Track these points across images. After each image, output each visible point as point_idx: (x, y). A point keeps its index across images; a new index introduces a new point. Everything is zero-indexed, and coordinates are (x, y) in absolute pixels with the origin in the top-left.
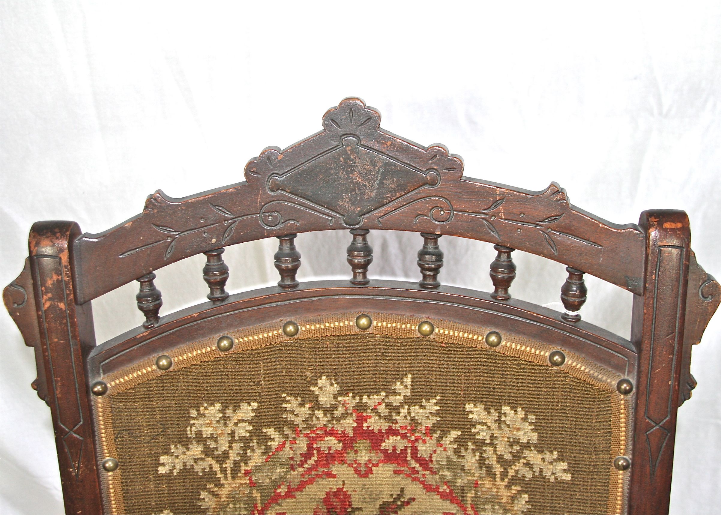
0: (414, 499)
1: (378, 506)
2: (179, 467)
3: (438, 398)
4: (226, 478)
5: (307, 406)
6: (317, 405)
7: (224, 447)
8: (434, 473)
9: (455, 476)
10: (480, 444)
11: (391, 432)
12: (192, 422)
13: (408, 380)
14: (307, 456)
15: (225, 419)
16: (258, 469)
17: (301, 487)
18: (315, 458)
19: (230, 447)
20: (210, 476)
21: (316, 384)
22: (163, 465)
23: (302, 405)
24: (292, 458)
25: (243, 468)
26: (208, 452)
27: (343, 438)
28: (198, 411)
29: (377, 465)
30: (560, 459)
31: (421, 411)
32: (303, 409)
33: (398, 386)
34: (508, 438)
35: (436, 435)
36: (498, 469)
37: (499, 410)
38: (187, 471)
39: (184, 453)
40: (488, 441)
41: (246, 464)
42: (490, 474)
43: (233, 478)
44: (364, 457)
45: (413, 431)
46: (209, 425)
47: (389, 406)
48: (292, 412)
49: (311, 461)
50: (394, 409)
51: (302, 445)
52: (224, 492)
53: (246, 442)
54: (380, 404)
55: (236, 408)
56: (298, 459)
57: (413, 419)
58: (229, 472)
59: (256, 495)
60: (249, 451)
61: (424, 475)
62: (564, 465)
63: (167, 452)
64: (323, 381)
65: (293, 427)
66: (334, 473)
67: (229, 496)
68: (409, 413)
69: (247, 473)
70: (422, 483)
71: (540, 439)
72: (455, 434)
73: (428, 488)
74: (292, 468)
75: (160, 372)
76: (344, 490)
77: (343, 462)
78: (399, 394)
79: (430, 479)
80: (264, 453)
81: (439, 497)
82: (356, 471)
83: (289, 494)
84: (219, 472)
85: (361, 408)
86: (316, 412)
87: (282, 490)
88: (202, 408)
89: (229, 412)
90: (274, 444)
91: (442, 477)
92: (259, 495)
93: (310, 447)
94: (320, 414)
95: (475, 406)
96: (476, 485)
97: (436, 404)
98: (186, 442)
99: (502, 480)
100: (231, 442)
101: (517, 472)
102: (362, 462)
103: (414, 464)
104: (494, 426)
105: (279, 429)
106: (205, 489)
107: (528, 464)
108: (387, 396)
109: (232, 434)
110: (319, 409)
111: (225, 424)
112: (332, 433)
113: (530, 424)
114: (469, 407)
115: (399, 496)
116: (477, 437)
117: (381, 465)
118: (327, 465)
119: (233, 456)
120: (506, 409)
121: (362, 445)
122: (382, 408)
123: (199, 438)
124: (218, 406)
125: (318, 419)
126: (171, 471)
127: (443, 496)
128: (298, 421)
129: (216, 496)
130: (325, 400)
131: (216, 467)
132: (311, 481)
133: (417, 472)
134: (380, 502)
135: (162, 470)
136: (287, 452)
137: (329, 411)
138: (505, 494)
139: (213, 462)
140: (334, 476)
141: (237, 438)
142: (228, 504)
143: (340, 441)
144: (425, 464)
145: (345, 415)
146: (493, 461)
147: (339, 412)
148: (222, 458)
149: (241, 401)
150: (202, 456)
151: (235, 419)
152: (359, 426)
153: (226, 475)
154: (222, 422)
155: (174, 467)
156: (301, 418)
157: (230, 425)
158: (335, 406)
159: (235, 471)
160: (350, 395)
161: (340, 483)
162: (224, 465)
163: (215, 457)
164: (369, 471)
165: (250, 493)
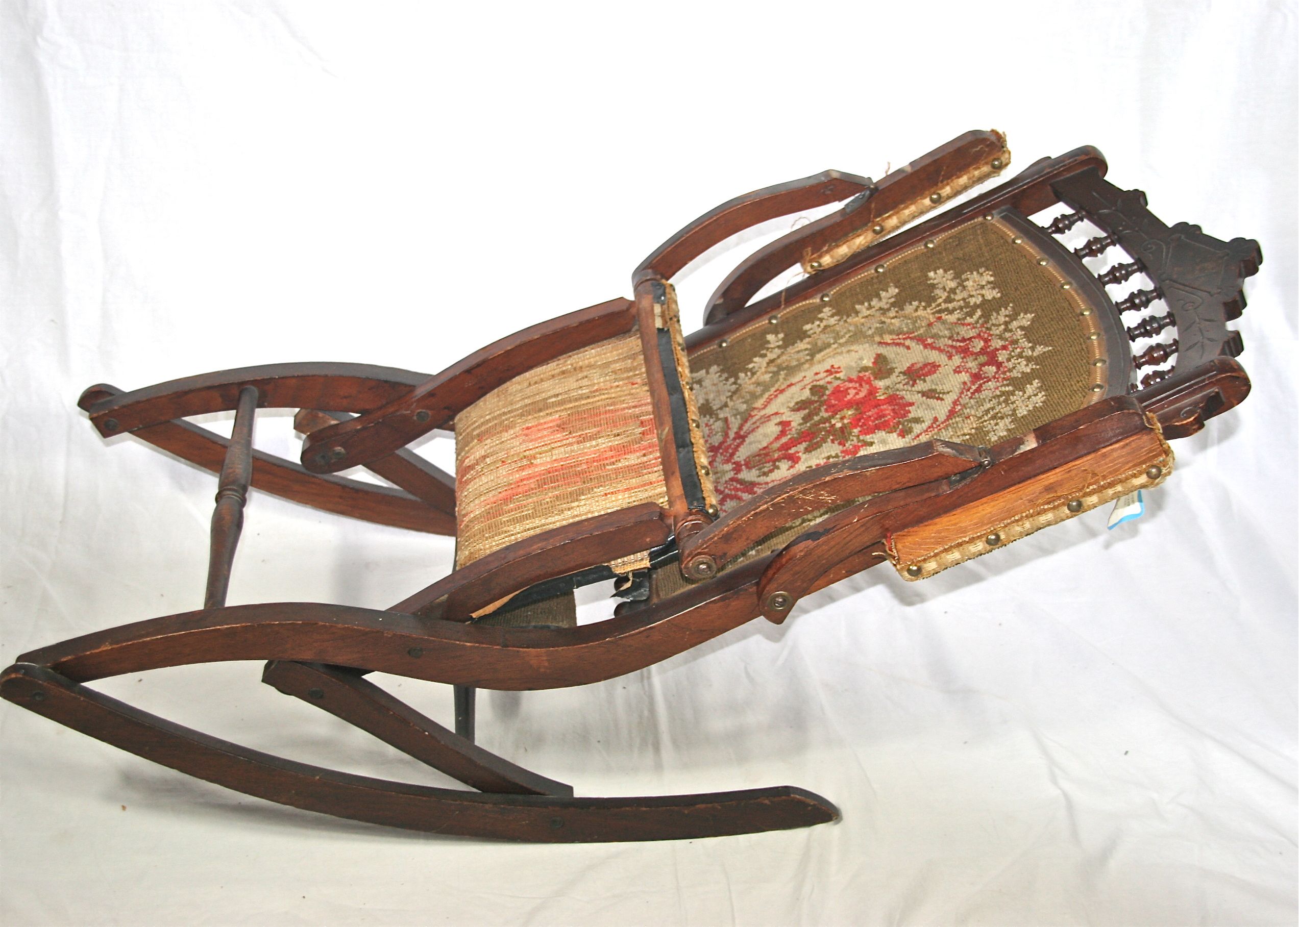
0: (943, 400)
1: (930, 388)
2: (935, 282)
3: (1038, 367)
4: (931, 310)
5: (1006, 319)
6: (1008, 323)
7: (957, 297)
8: (970, 398)
9: (971, 407)
10: (1006, 400)
11: (999, 365)
12: (975, 273)
13: (1047, 349)
14: (963, 340)
15: (983, 287)
16: (944, 322)
17: (935, 348)
18: (962, 344)
19: (958, 301)
20: (931, 300)
21: (1025, 314)
22: (935, 273)
23: (1006, 316)
24: (958, 334)
25: (943, 315)
26: (952, 291)
27: (985, 348)
28: (985, 272)
29: (967, 372)
30: (1008, 430)
31: (1023, 367)
32: (1003, 318)
33: (1040, 348)
34: (1017, 406)
35: (1005, 382)
36: (987, 417)
37: (1040, 392)
38: (933, 286)
39: (947, 279)
40: (1009, 402)
41: (947, 314)
42: (980, 417)
43: (933, 313)
44: (972, 364)
45: (1004, 372)
46: (974, 281)
47: (1021, 352)
48: (999, 315)
49: (958, 344)
50: (1019, 356)
51: (972, 333)
52: (920, 313)
53: (967, 305)
54: (1022, 348)
55: (993, 288)
56: (959, 337)
57: (1014, 367)
58: (937, 309)
59: (922, 330)
60: (958, 311)
61: (966, 395)
62: (1004, 433)
63: (946, 271)
64: (1030, 316)
65: (986, 321)
66: (953, 358)
67: (918, 316)
68: (1019, 363)
69: (940, 318)
70: (959, 397)
71: (1023, 416)
72: (1009, 388)
73: (956, 402)
74: (950, 338)
75: (1010, 241)
76: (940, 368)
77: (964, 357)
78: (1034, 351)
79: (964, 400)
80: (958, 319)
81: (949, 408)
82: (958, 366)
83: (927, 345)
84: (936, 303)
85: (1016, 342)
86: (1003, 325)
87: (929, 341)
88: (987, 272)
89: (989, 286)
90: (969, 320)
91: (968, 402)
93: (971, 338)
94: (1002, 327)
95: (1039, 382)
96: (968, 417)
97: (1032, 369)
98: (957, 276)
99: (977, 423)
100: (964, 299)
101: (989, 424)
102: (967, 366)
103: (974, 387)
104: (1025, 397)
105: (981, 316)
106: (921, 301)
107: (996, 424)
108: (1029, 348)
109: (971, 296)
110: (1006, 325)
111: (976, 290)
112: (986, 341)
113: (1034, 407)
114: (1036, 381)
115: (943, 393)
116: (1011, 397)
117: (968, 374)
118: (958, 352)
119: (950, 306)
120: (1042, 394)
121: (983, 359)
122: (1018, 350)
123: (962, 283)
124: (992, 279)
125: (997, 329)
126: (930, 279)
127: (951, 410)
128: (992, 321)
129: (916, 310)
130: (1015, 324)
131: (940, 300)
132: (942, 350)
133: (968, 391)
134: (934, 387)
135: (931, 274)
136: (963, 329)
137: (1006, 330)
139: (944, 297)
140: (950, 359)
142: (910, 319)
143: (981, 348)
144: (978, 390)
145: (1005, 339)
146: (992, 412)
147: (1007, 335)
148: (948, 300)
149: (999, 288)
150: (948, 289)
151: (984, 292)
152: (998, 350)
153: (935, 308)
154: (979, 287)
155: (935, 279)
156: (994, 322)
157: (978, 292)
158: (1011, 331)
159: (940, 311)
160: (1023, 332)
161: (945, 364)
162: (943, 304)
163: (948, 297)
164: (960, 372)
165: (922, 327)
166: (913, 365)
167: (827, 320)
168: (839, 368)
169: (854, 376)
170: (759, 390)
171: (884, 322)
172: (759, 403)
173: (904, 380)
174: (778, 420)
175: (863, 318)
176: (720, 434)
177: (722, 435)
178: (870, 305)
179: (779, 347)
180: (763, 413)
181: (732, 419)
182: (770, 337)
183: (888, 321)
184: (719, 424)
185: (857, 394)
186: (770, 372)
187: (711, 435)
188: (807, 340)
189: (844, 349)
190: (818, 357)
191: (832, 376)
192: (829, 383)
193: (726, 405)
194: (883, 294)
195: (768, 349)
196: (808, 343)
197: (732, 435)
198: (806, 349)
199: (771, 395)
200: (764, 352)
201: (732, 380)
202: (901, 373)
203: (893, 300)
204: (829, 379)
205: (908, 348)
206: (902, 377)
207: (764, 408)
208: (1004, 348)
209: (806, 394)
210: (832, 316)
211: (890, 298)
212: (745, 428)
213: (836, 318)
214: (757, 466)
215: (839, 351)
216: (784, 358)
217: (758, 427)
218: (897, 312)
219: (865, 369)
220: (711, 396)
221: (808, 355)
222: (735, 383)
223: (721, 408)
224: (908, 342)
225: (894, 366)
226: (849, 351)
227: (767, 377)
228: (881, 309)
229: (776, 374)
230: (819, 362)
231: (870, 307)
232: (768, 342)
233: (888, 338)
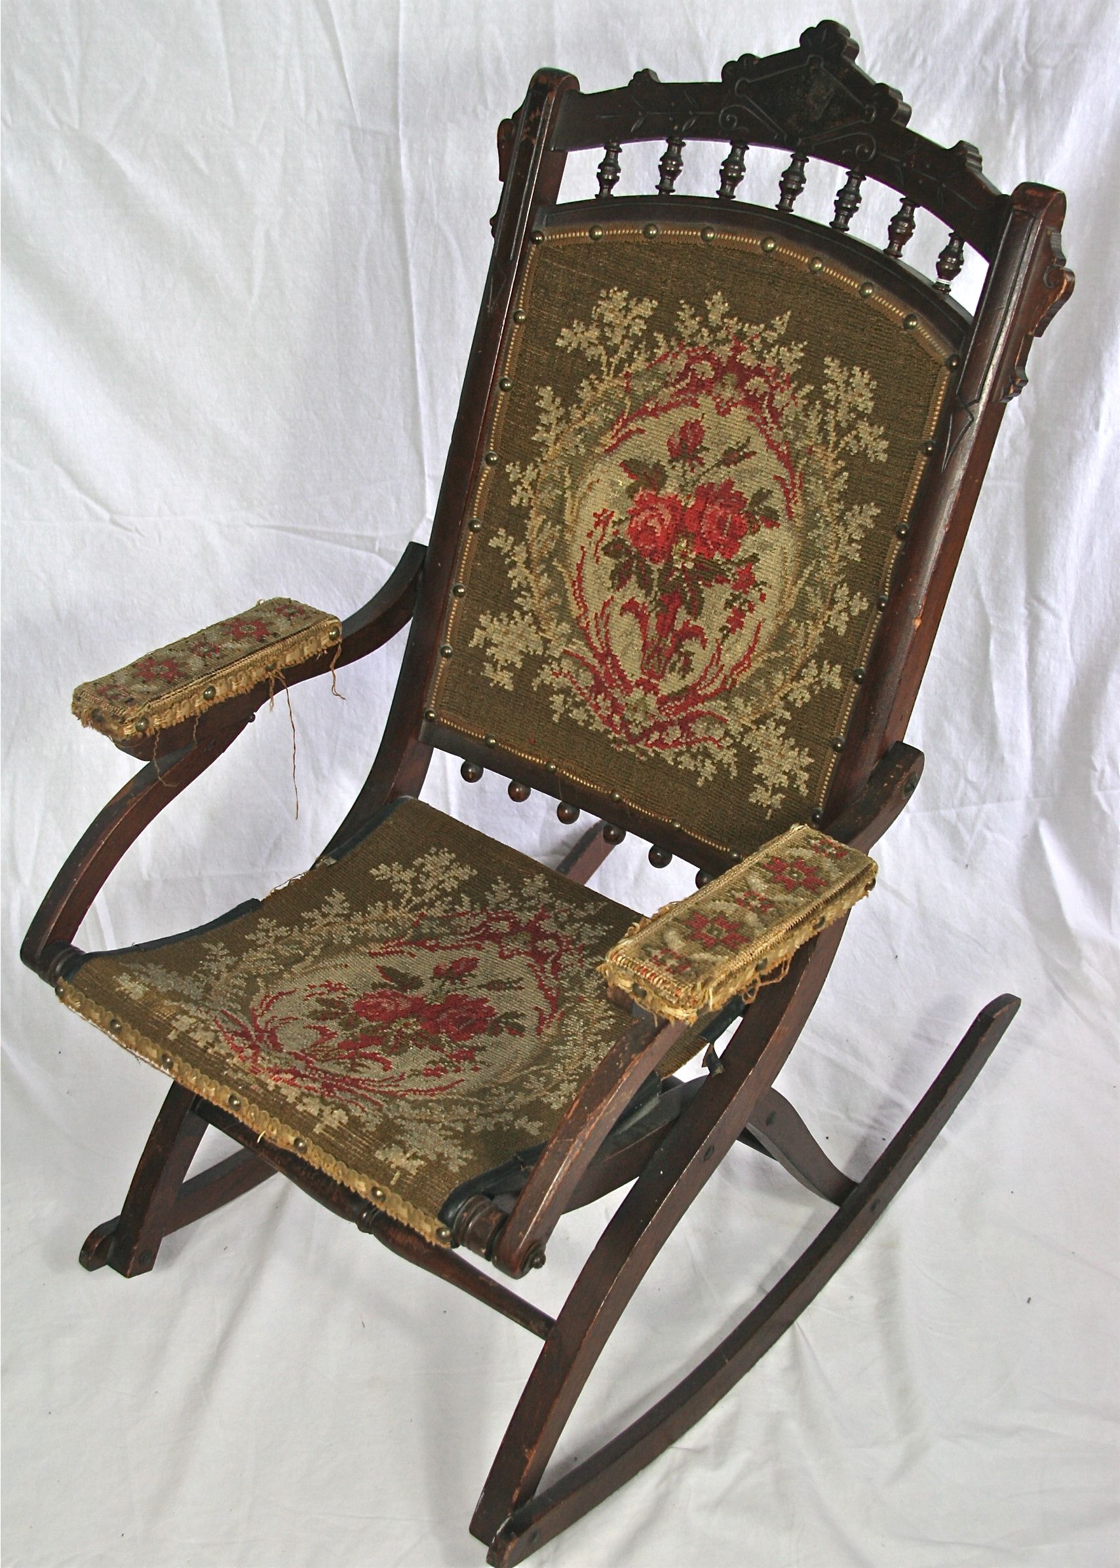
0: (754, 453)
1: (722, 452)
2: (574, 345)
3: (805, 343)
4: (608, 375)
5: (697, 319)
6: (705, 323)
7: (617, 340)
8: (780, 428)
9: (797, 438)
10: (826, 404)
11: (759, 372)
12: (600, 302)
13: (787, 317)
14: (682, 376)
15: (627, 309)
16: (638, 375)
17: (665, 409)
18: (687, 381)
19: (622, 343)
20: (595, 366)
21: (710, 300)
22: (562, 337)
23: (693, 317)
24: (669, 375)
25: (626, 369)
26: (603, 339)
27: (717, 365)
28: (608, 293)
29: (735, 405)
30: (884, 437)
31: (788, 355)
32: (693, 322)
33: (777, 322)
34: (850, 403)
35: (793, 385)
36: (832, 438)
37: (850, 369)
38: (578, 352)
39: (583, 333)
40: (832, 403)
41: (630, 366)
42: (825, 442)
43: (615, 376)
44: (728, 394)
45: (776, 375)
46: (612, 311)
47: (764, 340)
48: (683, 322)
49: (683, 384)
50: (767, 346)
51: (682, 362)
52: (602, 388)
53: (637, 340)
54: (757, 336)
55: (640, 301)
56: (674, 376)
57: (779, 362)
58: (613, 368)
59: (628, 402)
60: (636, 352)
61: (771, 428)
62: (884, 444)
63: (570, 327)
64: (718, 297)
65: (680, 339)
66: (698, 402)
67: (605, 392)
68: (778, 354)
69: (627, 375)
70: (767, 436)
71: (875, 409)
72: (809, 388)
73: (771, 445)
74: (666, 385)
75: (590, 241)
76: (701, 424)
77: (709, 393)
78: (775, 330)
79: (777, 436)
80: (648, 360)
81: (775, 456)
82: (718, 406)
83: (654, 413)
84: (604, 365)
85: (740, 335)
86: (703, 329)
87: (650, 406)
88: (611, 291)
89: (633, 303)
90: (660, 352)
91: (786, 435)
92: (629, 404)
93: (687, 367)
94: (705, 332)
95: (833, 361)
96: (811, 452)
97: (802, 350)
98: (587, 321)
99: (832, 452)
100: (624, 337)
101: (847, 443)
102: (726, 399)
103: (767, 414)
104: (842, 386)
105: (667, 339)
106: (587, 378)
107: (858, 438)
108: (765, 329)
109: (628, 327)
110: (706, 327)
111: (625, 317)
112: (708, 357)
113: (871, 391)
114: (828, 360)
115: (745, 446)
116: (825, 396)
117: (739, 406)
118: (694, 392)
119: (621, 354)
120: (857, 370)
121: (730, 378)
122: (757, 341)
123: (601, 325)
124: (625, 293)
125: (702, 337)
126: (566, 348)
127: (781, 457)
128: (686, 333)
129: (594, 389)
130: (713, 318)
131: (604, 359)
132: (677, 405)
133: (766, 423)
134: (725, 447)
135: (560, 343)
136: (666, 367)
137: (713, 331)
138: (831, 468)
139: (604, 353)
140: (697, 406)
141: (630, 335)
142: (602, 403)
143: (714, 369)
144: (776, 414)
145: (726, 341)
146: (830, 427)
147: (722, 335)
148: (612, 351)
149: (646, 295)
150: (596, 342)
151: (635, 313)
152: (734, 357)
153: (609, 370)
154: (623, 312)
155: (570, 344)
156: (689, 332)
157: (629, 318)
158: (719, 328)
159: (619, 369)
160: (736, 319)
161: (700, 414)
162: (611, 360)
163: (606, 348)
164: (728, 411)
165: (623, 398)
166: (669, 443)
167: (524, 476)
168: (605, 511)
169: (631, 505)
170: (555, 598)
171: (581, 430)
172: (575, 611)
173: (684, 465)
174: (617, 609)
175: (555, 444)
176: (581, 671)
177: (585, 670)
178: (543, 425)
179: (515, 544)
180: (591, 615)
181: (572, 648)
182: (494, 543)
183: (583, 424)
184: (566, 664)
185: (661, 521)
186: (542, 573)
187: (574, 680)
188: (532, 513)
189: (583, 488)
190: (568, 517)
191: (611, 524)
192: (616, 533)
193: (546, 641)
194: (542, 404)
195: (507, 555)
196: (538, 514)
197: (595, 662)
198: (545, 522)
199: (574, 593)
200: (507, 561)
201: (516, 613)
202: (670, 462)
203: (558, 400)
204: (610, 530)
205: (641, 431)
206: (679, 465)
207: (586, 610)
208: (737, 350)
209: (609, 563)
210: (524, 469)
211: (553, 401)
212: (597, 644)
213: (530, 468)
214: (664, 668)
215: (579, 494)
216: (535, 548)
217: (607, 632)
218: (579, 408)
219: (631, 491)
220: (520, 646)
221: (553, 525)
222: (523, 614)
223: (546, 649)
224: (632, 426)
225: (654, 460)
226: (590, 487)
227: (545, 579)
228: (559, 420)
229: (550, 570)
230: (575, 521)
231: (548, 429)
232: (499, 549)
233: (608, 440)
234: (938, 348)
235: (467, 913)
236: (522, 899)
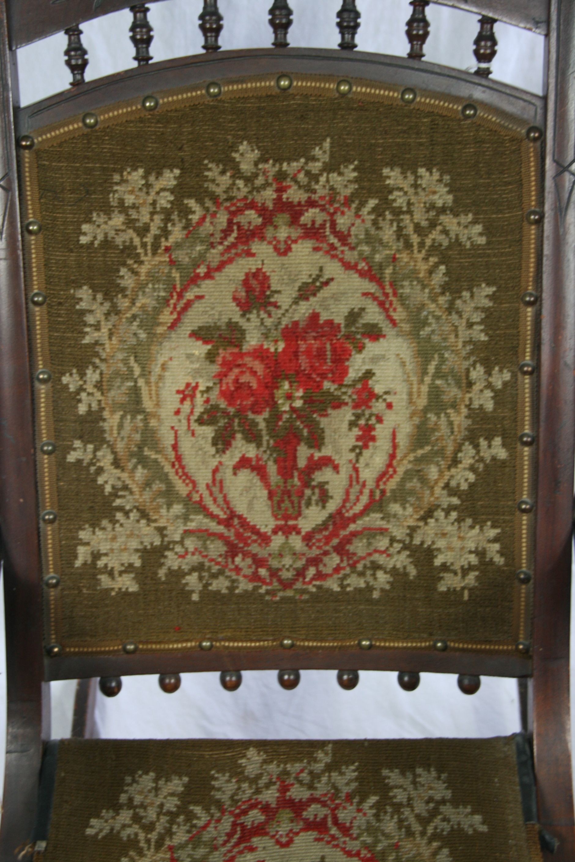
0: (332, 279)
1: (297, 289)
2: (100, 237)
3: (356, 163)
4: (146, 254)
5: (228, 174)
6: (237, 174)
7: (145, 218)
8: (352, 249)
9: (374, 251)
10: (397, 212)
11: (311, 204)
12: (115, 188)
13: (327, 144)
14: (226, 232)
15: (148, 186)
16: (178, 245)
17: (220, 267)
18: (235, 234)
19: (152, 220)
20: (128, 252)
21: (237, 151)
22: (85, 234)
23: (223, 173)
24: (212, 235)
25: (164, 244)
26: (130, 223)
27: (262, 211)
28: (122, 176)
29: (295, 242)
30: (475, 222)
31: (339, 179)
32: (224, 178)
33: (317, 151)
34: (425, 203)
35: (354, 206)
36: (415, 239)
37: (415, 173)
38: (107, 243)
39: (106, 223)
40: (405, 209)
41: (167, 239)
42: (408, 246)
43: (153, 255)
44: (283, 233)
45: (332, 201)
46: (132, 192)
47: (308, 173)
48: (213, 181)
49: (231, 239)
50: (314, 177)
51: (222, 219)
52: (143, 270)
54: (299, 171)
55: (159, 174)
56: (218, 236)
57: (332, 188)
58: (149, 248)
59: (176, 275)
60: (169, 225)
61: (343, 252)
62: (478, 228)
63: (89, 221)
64: (244, 147)
65: (215, 199)
66: (253, 251)
67: (148, 274)
68: (328, 181)
69: (167, 249)
70: (341, 260)
71: (455, 201)
72: (372, 203)
73: (348, 266)
74: (212, 245)
75: (86, 130)
76: (264, 270)
77: (262, 238)
78: (318, 160)
79: (350, 256)
80: (184, 228)
81: (356, 275)
82: (276, 249)
83: (208, 276)
84: (139, 247)
85: (281, 176)
86: (238, 182)
87: (202, 270)
88: (125, 173)
89: (152, 178)
90: (195, 218)
91: (361, 254)
92: (178, 275)
93: (230, 222)
94: (240, 183)
95: (392, 169)
96: (394, 259)
97: (354, 170)
98: (107, 210)
99: (419, 251)
100: (152, 214)
101: (434, 240)
102: (282, 239)
103: (333, 240)
104: (411, 191)
105: (200, 201)
106: (124, 264)
107: (445, 232)
108: (306, 163)
109: (154, 203)
110: (240, 178)
111: (148, 193)
112: (252, 205)
113: (446, 185)
114: (386, 171)
115: (319, 276)
116: (394, 205)
117: (300, 241)
118: (246, 243)
119: (154, 231)
120: (422, 171)
121: (282, 219)
122: (301, 176)
123: (123, 208)
124: (141, 171)
125: (239, 189)
126: (92, 243)
127: (362, 274)
128: (219, 191)
129: (136, 273)
130: (246, 167)
131: (137, 241)
132: (230, 261)
133: (336, 249)
134: (298, 284)
135: (84, 240)
136: (207, 227)
137: (249, 180)
138: (423, 267)
139: (134, 235)
140: (253, 255)
141: (158, 209)
142: (147, 284)
143: (260, 215)
144: (343, 238)
145: (267, 185)
146: (410, 229)
147: (260, 181)
148: (143, 231)
149: (164, 166)
150: (124, 227)
151: (157, 187)
152: (280, 198)
153: (146, 250)
154: (145, 190)
155: (95, 238)
156: (223, 188)
157: (153, 194)
158: (256, 176)
159: (156, 247)
160: (271, 162)
161: (260, 262)
162: (145, 240)
163: (135, 230)
164: (289, 249)
165: (170, 272)
166: (235, 299)
167: (85, 382)
168: (188, 385)
169: (215, 369)
170: (158, 486)
171: (134, 317)
172: (182, 489)
173: (258, 316)
174: (229, 472)
175: (110, 338)
176: (208, 542)
177: (212, 541)
178: (91, 326)
179: (96, 450)
180: (202, 488)
181: (192, 525)
182: (72, 457)
183: (135, 310)
184: (191, 544)
185: (254, 373)
186: (135, 467)
187: (205, 554)
188: (106, 414)
189: (157, 370)
190: (148, 404)
191: (198, 395)
192: (207, 401)
193: (161, 530)
194: (83, 305)
195: (91, 464)
196: (113, 412)
197: (221, 529)
198: (123, 417)
199: (177, 473)
200: (93, 469)
201: (119, 516)
202: (243, 316)
203: (99, 296)
204: (199, 399)
205: (200, 297)
206: (253, 316)
207: (194, 483)
208: (281, 190)
209: (208, 431)
210: (82, 375)
211: (94, 299)
212: (215, 510)
213: (89, 372)
214: (300, 507)
215: (153, 379)
216: (120, 446)
217: (225, 497)
218: (125, 296)
219: (211, 357)
220: (134, 544)
221: (133, 417)
222: (127, 514)
223: (163, 536)
224: (189, 295)
225: (225, 319)
226: (164, 367)
227: (140, 473)
228: (107, 315)
229: (143, 461)
230: (158, 405)
231: (97, 327)
232: (79, 462)
233: (167, 317)
234: (510, 126)
235: (209, 822)
236: (254, 781)
